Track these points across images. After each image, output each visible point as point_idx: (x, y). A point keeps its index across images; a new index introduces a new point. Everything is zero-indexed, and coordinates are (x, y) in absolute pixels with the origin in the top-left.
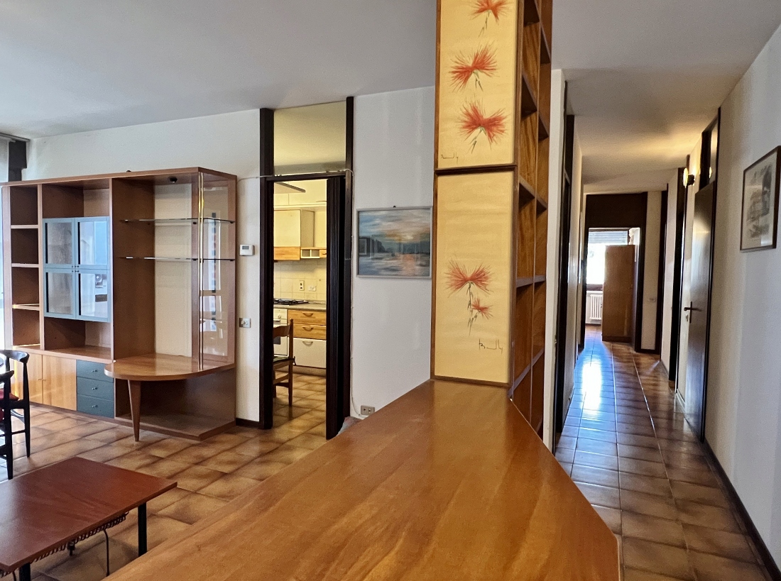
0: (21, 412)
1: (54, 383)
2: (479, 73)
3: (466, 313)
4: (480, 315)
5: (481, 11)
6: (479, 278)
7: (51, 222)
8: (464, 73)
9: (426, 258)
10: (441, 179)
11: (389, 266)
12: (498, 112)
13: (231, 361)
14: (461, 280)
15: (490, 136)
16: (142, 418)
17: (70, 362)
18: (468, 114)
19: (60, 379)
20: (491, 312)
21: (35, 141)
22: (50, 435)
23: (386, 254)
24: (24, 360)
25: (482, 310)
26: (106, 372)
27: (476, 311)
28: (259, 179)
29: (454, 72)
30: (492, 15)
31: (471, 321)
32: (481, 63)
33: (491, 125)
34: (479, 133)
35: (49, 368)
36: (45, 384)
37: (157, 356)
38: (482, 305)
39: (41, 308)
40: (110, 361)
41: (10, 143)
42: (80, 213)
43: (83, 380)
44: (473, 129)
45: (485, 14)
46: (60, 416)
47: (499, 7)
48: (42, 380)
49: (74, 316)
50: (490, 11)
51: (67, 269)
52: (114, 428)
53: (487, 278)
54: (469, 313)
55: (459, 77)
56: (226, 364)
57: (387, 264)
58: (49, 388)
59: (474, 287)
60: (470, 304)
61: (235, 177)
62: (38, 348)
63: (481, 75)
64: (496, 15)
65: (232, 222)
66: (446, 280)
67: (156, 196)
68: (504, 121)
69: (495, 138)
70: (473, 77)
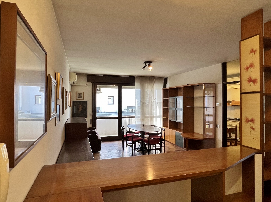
0: (163, 142)
1: (171, 137)
2: (251, 68)
3: (250, 130)
4: (253, 130)
5: (251, 53)
6: (252, 121)
7: (171, 98)
8: (247, 68)
10: (243, 95)
12: (256, 78)
13: (213, 137)
14: (248, 121)
15: (254, 84)
16: (189, 149)
17: (174, 132)
18: (249, 79)
19: (172, 136)
20: (256, 130)
21: (169, 77)
22: (169, 149)
24: (164, 130)
25: (253, 129)
26: (181, 135)
27: (252, 129)
28: (221, 84)
29: (245, 68)
30: (254, 54)
31: (250, 132)
32: (251, 66)
33: (254, 81)
34: (251, 83)
35: (170, 133)
36: (169, 137)
37: (194, 133)
38: (253, 128)
39: (169, 118)
40: (182, 133)
41: (164, 79)
42: (178, 96)
43: (177, 137)
44: (250, 82)
45: (252, 53)
46: (172, 145)
47: (255, 52)
48: (168, 135)
49: (175, 121)
50: (253, 53)
51: (174, 109)
52: (183, 150)
53: (254, 121)
54: (250, 129)
55: (246, 69)
56: (212, 138)
58: (170, 138)
59: (251, 123)
60: (250, 127)
61: (214, 84)
62: (168, 128)
63: (251, 69)
64: (255, 54)
65: (214, 97)
66: (245, 120)
67: (195, 90)
68: (257, 80)
69: (255, 84)
70: (249, 69)
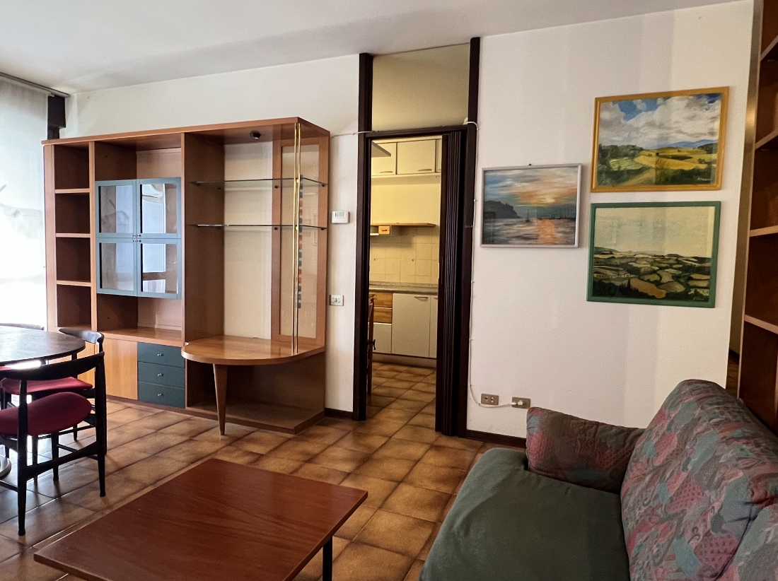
1: (109, 368)
9: (571, 224)
11: (522, 233)
13: (320, 344)
17: (130, 344)
19: (116, 364)
21: (75, 96)
23: (518, 220)
28: (357, 136)
37: (226, 338)
39: (93, 285)
40: (180, 343)
41: (49, 98)
43: (147, 364)
46: (121, 407)
49: (135, 293)
56: (316, 348)
57: (519, 231)
61: (328, 133)
65: (323, 185)
67: (227, 156)
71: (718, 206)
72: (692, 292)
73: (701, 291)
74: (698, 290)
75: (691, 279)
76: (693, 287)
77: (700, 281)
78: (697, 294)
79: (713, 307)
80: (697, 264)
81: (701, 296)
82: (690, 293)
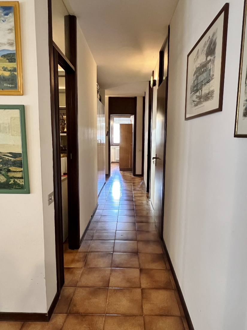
71: (22, 109)
72: (12, 182)
73: (18, 181)
74: (16, 180)
75: (9, 171)
76: (11, 178)
77: (16, 172)
78: (15, 183)
79: (29, 193)
80: (12, 159)
81: (19, 185)
82: (10, 183)
